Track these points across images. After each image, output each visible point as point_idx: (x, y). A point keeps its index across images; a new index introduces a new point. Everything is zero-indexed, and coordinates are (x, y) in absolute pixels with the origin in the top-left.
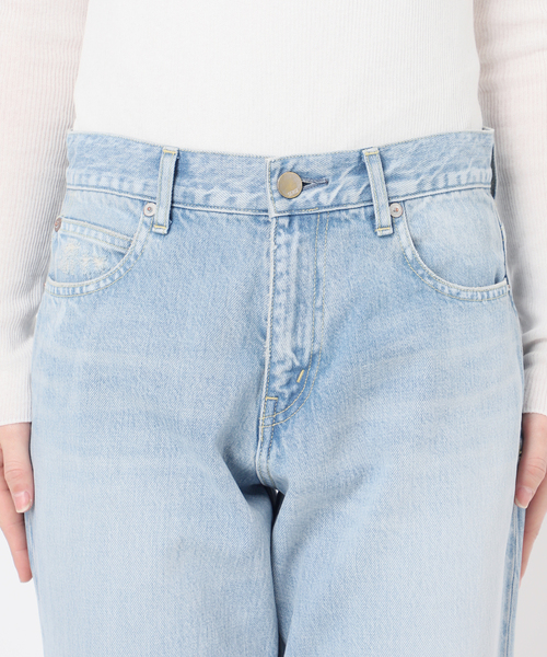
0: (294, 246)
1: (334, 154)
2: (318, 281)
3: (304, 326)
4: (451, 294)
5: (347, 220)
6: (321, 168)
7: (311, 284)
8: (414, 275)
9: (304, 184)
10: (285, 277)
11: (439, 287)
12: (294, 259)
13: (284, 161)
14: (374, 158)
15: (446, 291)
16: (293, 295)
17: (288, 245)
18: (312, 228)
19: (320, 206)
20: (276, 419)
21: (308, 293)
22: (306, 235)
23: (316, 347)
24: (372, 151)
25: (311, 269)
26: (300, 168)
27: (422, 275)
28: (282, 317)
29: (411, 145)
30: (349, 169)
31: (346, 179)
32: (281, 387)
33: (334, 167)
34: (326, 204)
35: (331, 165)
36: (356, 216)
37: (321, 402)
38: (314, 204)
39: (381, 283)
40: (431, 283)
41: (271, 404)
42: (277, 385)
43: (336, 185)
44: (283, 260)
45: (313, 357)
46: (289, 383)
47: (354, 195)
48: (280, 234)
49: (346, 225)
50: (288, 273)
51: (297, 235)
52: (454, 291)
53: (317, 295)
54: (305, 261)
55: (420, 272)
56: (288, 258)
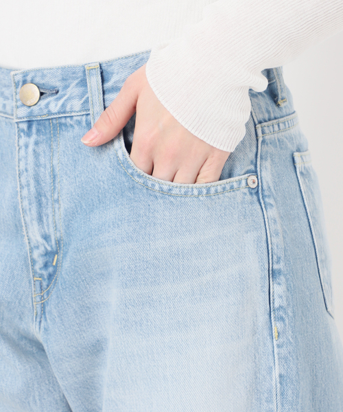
0: (31, 147)
1: (63, 68)
2: (54, 177)
3: (47, 215)
4: (161, 190)
5: (71, 126)
6: (53, 80)
7: (48, 179)
8: (125, 174)
9: (42, 94)
10: (25, 173)
11: (150, 184)
12: (31, 158)
13: (25, 74)
14: (94, 72)
15: (157, 187)
16: (33, 189)
17: (27, 146)
18: (48, 131)
19: (50, 113)
20: (42, 296)
21: (47, 188)
22: (42, 137)
23: (58, 235)
24: (93, 66)
25: (48, 166)
26: (37, 80)
27: (132, 174)
28: (28, 208)
29: (131, 59)
30: (76, 81)
31: (73, 90)
32: (40, 269)
33: (64, 79)
34: (53, 112)
35: (60, 78)
36: (79, 123)
37: (65, 282)
38: (45, 111)
39: (99, 180)
40: (141, 181)
41: (38, 283)
42: (37, 267)
43: (64, 95)
44: (23, 159)
45: (58, 242)
46: (46, 266)
47: (77, 104)
48: (21, 137)
49: (71, 129)
50: (27, 170)
51: (34, 137)
52: (165, 188)
53: (54, 189)
54: (42, 160)
55: (130, 171)
56: (26, 158)
